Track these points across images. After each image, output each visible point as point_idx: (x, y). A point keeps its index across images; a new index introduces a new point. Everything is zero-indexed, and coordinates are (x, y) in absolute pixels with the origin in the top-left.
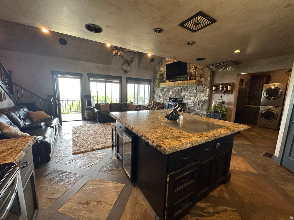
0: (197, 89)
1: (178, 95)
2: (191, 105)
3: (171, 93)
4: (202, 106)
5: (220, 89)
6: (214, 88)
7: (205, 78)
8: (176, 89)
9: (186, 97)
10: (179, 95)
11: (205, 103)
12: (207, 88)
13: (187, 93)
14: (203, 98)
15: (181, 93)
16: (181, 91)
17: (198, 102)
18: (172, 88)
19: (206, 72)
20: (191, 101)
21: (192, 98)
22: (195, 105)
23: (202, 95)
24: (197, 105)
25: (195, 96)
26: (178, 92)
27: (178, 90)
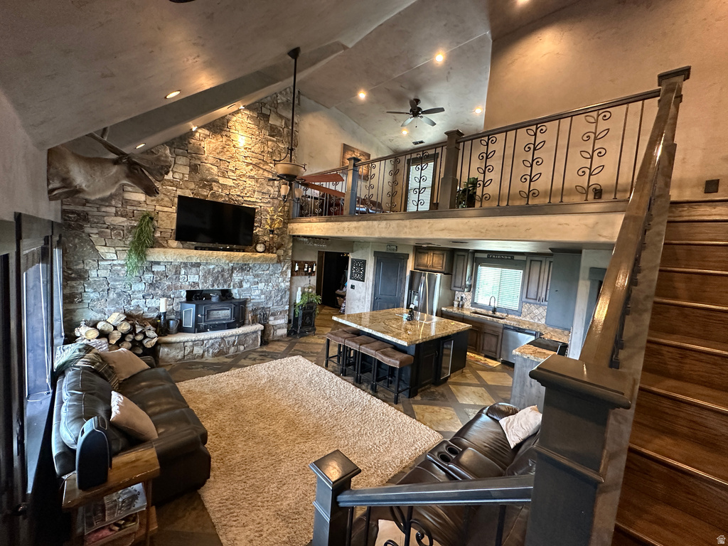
0: (271, 269)
1: (222, 281)
2: (259, 301)
3: (193, 278)
4: (281, 298)
5: (306, 270)
6: (297, 268)
7: (285, 251)
8: (214, 269)
9: (245, 285)
10: (225, 282)
11: (285, 292)
12: (288, 268)
13: (250, 277)
14: (282, 284)
15: (231, 276)
16: (232, 272)
17: (273, 292)
18: (198, 265)
19: (287, 241)
20: (257, 292)
21: (261, 286)
22: (269, 298)
23: (280, 279)
24: (271, 297)
25: (267, 282)
26: (223, 276)
27: (223, 270)
